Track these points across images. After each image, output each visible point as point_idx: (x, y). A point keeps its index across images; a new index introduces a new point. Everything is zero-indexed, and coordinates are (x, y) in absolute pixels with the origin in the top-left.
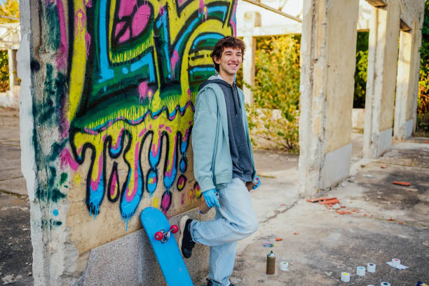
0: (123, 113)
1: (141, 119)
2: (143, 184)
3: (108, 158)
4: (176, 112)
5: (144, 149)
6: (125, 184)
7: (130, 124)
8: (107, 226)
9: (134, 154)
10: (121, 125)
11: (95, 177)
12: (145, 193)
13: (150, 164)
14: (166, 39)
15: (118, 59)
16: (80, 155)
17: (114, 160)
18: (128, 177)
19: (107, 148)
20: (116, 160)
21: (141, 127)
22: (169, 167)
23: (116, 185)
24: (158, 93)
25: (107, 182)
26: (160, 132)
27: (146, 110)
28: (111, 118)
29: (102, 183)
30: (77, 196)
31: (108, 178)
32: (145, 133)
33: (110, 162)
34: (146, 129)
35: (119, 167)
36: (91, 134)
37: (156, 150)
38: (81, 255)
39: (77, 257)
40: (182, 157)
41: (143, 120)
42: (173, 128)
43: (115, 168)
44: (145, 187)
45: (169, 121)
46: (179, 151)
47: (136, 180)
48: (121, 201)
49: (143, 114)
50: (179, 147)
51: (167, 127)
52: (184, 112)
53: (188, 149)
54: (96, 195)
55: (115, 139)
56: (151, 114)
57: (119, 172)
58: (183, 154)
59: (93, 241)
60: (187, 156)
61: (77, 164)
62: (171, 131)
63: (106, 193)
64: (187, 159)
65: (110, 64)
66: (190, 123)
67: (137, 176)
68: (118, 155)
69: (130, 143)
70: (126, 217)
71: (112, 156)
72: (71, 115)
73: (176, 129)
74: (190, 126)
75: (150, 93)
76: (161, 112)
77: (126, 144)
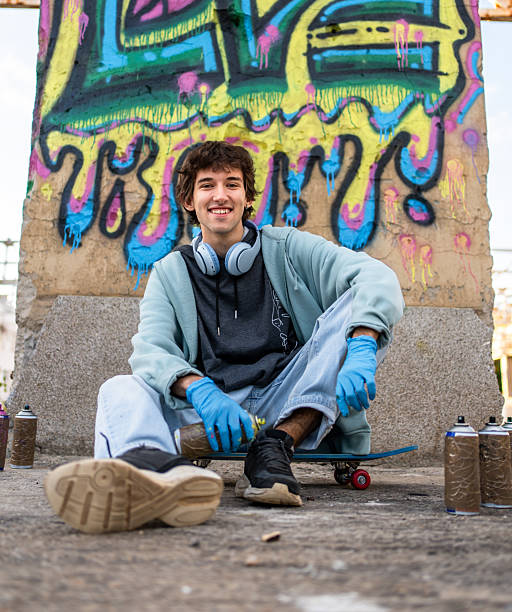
0: (144, 113)
1: (182, 124)
2: (181, 226)
3: (106, 173)
4: (272, 120)
6: (139, 216)
7: (156, 129)
8: (94, 270)
9: (161, 173)
10: (138, 129)
11: (79, 190)
14: (247, 10)
15: (138, 42)
16: (54, 160)
17: (116, 177)
18: (145, 208)
19: (106, 159)
20: (125, 178)
21: (180, 136)
23: (119, 213)
24: (223, 88)
25: (102, 206)
27: (193, 112)
28: (116, 117)
29: (91, 204)
30: (44, 213)
31: (103, 199)
32: (189, 145)
33: (108, 178)
34: (191, 140)
35: (127, 188)
36: (76, 135)
38: (40, 298)
39: (33, 298)
40: (291, 197)
41: (186, 125)
42: (265, 146)
43: (120, 184)
44: (185, 230)
45: (252, 133)
46: (281, 187)
47: (163, 214)
48: (127, 240)
49: (184, 117)
50: (280, 180)
51: (246, 143)
52: (295, 121)
53: (309, 187)
54: (79, 220)
55: (123, 147)
56: (205, 119)
57: (126, 196)
58: (295, 193)
59: (64, 284)
60: (305, 199)
61: (47, 171)
62: (257, 150)
63: (97, 220)
64: (305, 203)
65: (120, 47)
66: (313, 140)
67: (166, 209)
68: (127, 171)
69: (153, 156)
70: (136, 267)
71: (114, 171)
72: (45, 109)
73: (271, 148)
74: (312, 146)
75: (204, 89)
76: (231, 116)
77: (143, 156)
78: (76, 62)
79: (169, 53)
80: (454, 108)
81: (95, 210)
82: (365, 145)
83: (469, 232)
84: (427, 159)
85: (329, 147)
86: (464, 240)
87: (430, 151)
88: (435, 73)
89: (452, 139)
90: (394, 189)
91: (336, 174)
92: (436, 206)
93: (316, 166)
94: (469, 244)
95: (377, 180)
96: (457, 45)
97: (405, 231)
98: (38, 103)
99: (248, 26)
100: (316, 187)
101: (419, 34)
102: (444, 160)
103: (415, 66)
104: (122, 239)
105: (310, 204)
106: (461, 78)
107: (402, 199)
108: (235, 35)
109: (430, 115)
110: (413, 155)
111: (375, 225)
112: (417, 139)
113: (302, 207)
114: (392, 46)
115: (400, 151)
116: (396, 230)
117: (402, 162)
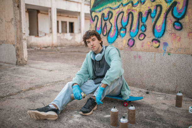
0: (110, 5)
2: (118, 33)
3: (103, 21)
4: (138, 3)
5: (119, 19)
6: (110, 31)
7: (112, 9)
9: (114, 20)
10: (109, 9)
11: (98, 26)
12: (119, 36)
13: (122, 25)
16: (93, 19)
17: (105, 22)
18: (111, 29)
19: (103, 18)
20: (107, 22)
21: (117, 10)
22: (133, 28)
23: (106, 30)
25: (103, 29)
26: (128, 12)
27: (120, 3)
28: (104, 7)
29: (101, 29)
31: (103, 27)
32: (119, 12)
33: (103, 22)
34: (120, 11)
35: (107, 24)
36: (97, 12)
37: (125, 20)
40: (143, 24)
41: (118, 7)
42: (136, 10)
44: (119, 34)
45: (133, 7)
46: (140, 21)
47: (114, 30)
49: (118, 5)
50: (140, 20)
51: (132, 10)
52: (144, 2)
53: (147, 21)
55: (106, 14)
56: (123, 5)
57: (107, 26)
58: (144, 23)
60: (146, 24)
61: (92, 21)
62: (135, 12)
63: (102, 32)
64: (146, 25)
66: (149, 7)
67: (115, 29)
68: (107, 20)
69: (112, 16)
70: (109, 43)
71: (105, 20)
72: (91, 7)
73: (138, 11)
74: (148, 9)
76: (128, 3)
77: (110, 16)
81: (101, 30)
82: (163, 7)
84: (182, 9)
85: (153, 9)
86: (191, 34)
87: (183, 7)
89: (191, 2)
90: (171, 20)
91: (155, 17)
92: (183, 24)
93: (149, 15)
95: (166, 17)
97: (173, 32)
100: (149, 21)
102: (188, 9)
104: (107, 36)
105: (147, 26)
107: (173, 23)
110: (177, 9)
111: (164, 31)
112: (179, 3)
113: (145, 27)
115: (173, 7)
116: (170, 32)
117: (174, 11)
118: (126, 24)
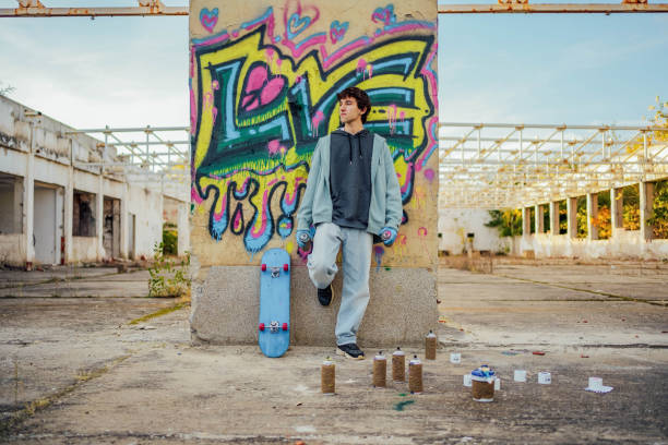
0: (252, 165)
1: (271, 171)
2: (273, 227)
3: (232, 200)
5: (274, 196)
6: (251, 223)
7: (258, 174)
8: (229, 253)
9: (262, 199)
10: (248, 175)
11: (219, 209)
12: (276, 235)
13: (282, 210)
14: (306, 103)
15: (245, 124)
16: (204, 193)
17: (238, 201)
18: (253, 218)
19: (231, 191)
20: (242, 202)
21: (271, 178)
23: (241, 222)
24: (293, 149)
25: (231, 218)
26: (296, 184)
27: (277, 163)
28: (236, 168)
29: (225, 217)
30: (201, 222)
31: (232, 214)
32: (276, 183)
33: (234, 204)
34: (276, 180)
35: (244, 207)
36: (215, 178)
37: (290, 200)
38: (202, 267)
41: (274, 172)
43: (239, 207)
44: (275, 230)
47: (264, 221)
48: (246, 236)
49: (273, 167)
54: (219, 226)
55: (240, 184)
56: (284, 167)
57: (243, 212)
59: (214, 260)
61: (201, 199)
63: (229, 226)
65: (236, 128)
67: (265, 219)
68: (243, 198)
69: (257, 190)
71: (237, 198)
72: (197, 164)
75: (283, 150)
76: (297, 166)
77: (252, 190)
78: (212, 137)
79: (263, 129)
80: (421, 157)
81: (228, 219)
83: (426, 226)
84: (405, 187)
86: (423, 232)
87: (406, 182)
88: (411, 137)
89: (419, 175)
92: (409, 213)
94: (426, 234)
96: (424, 119)
98: (193, 160)
99: (306, 111)
101: (402, 113)
102: (414, 188)
103: (400, 133)
104: (242, 236)
106: (425, 140)
108: (299, 117)
109: (407, 162)
114: (387, 121)
118: (292, 208)
